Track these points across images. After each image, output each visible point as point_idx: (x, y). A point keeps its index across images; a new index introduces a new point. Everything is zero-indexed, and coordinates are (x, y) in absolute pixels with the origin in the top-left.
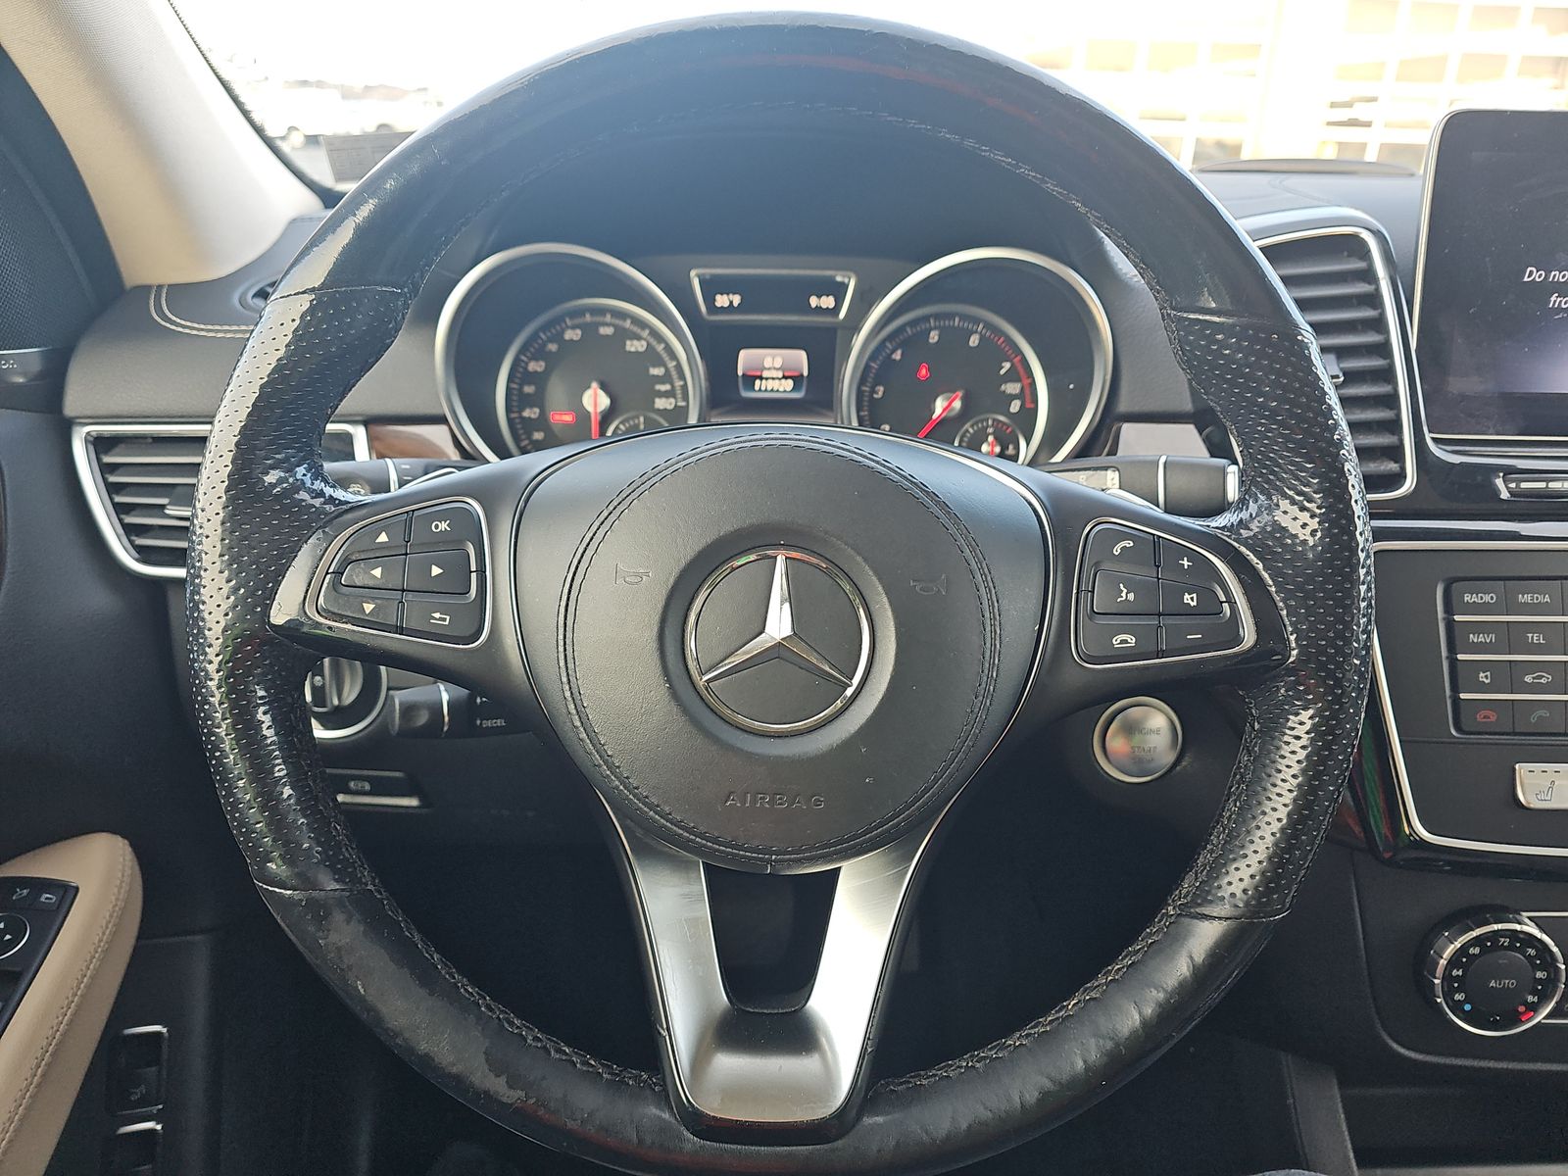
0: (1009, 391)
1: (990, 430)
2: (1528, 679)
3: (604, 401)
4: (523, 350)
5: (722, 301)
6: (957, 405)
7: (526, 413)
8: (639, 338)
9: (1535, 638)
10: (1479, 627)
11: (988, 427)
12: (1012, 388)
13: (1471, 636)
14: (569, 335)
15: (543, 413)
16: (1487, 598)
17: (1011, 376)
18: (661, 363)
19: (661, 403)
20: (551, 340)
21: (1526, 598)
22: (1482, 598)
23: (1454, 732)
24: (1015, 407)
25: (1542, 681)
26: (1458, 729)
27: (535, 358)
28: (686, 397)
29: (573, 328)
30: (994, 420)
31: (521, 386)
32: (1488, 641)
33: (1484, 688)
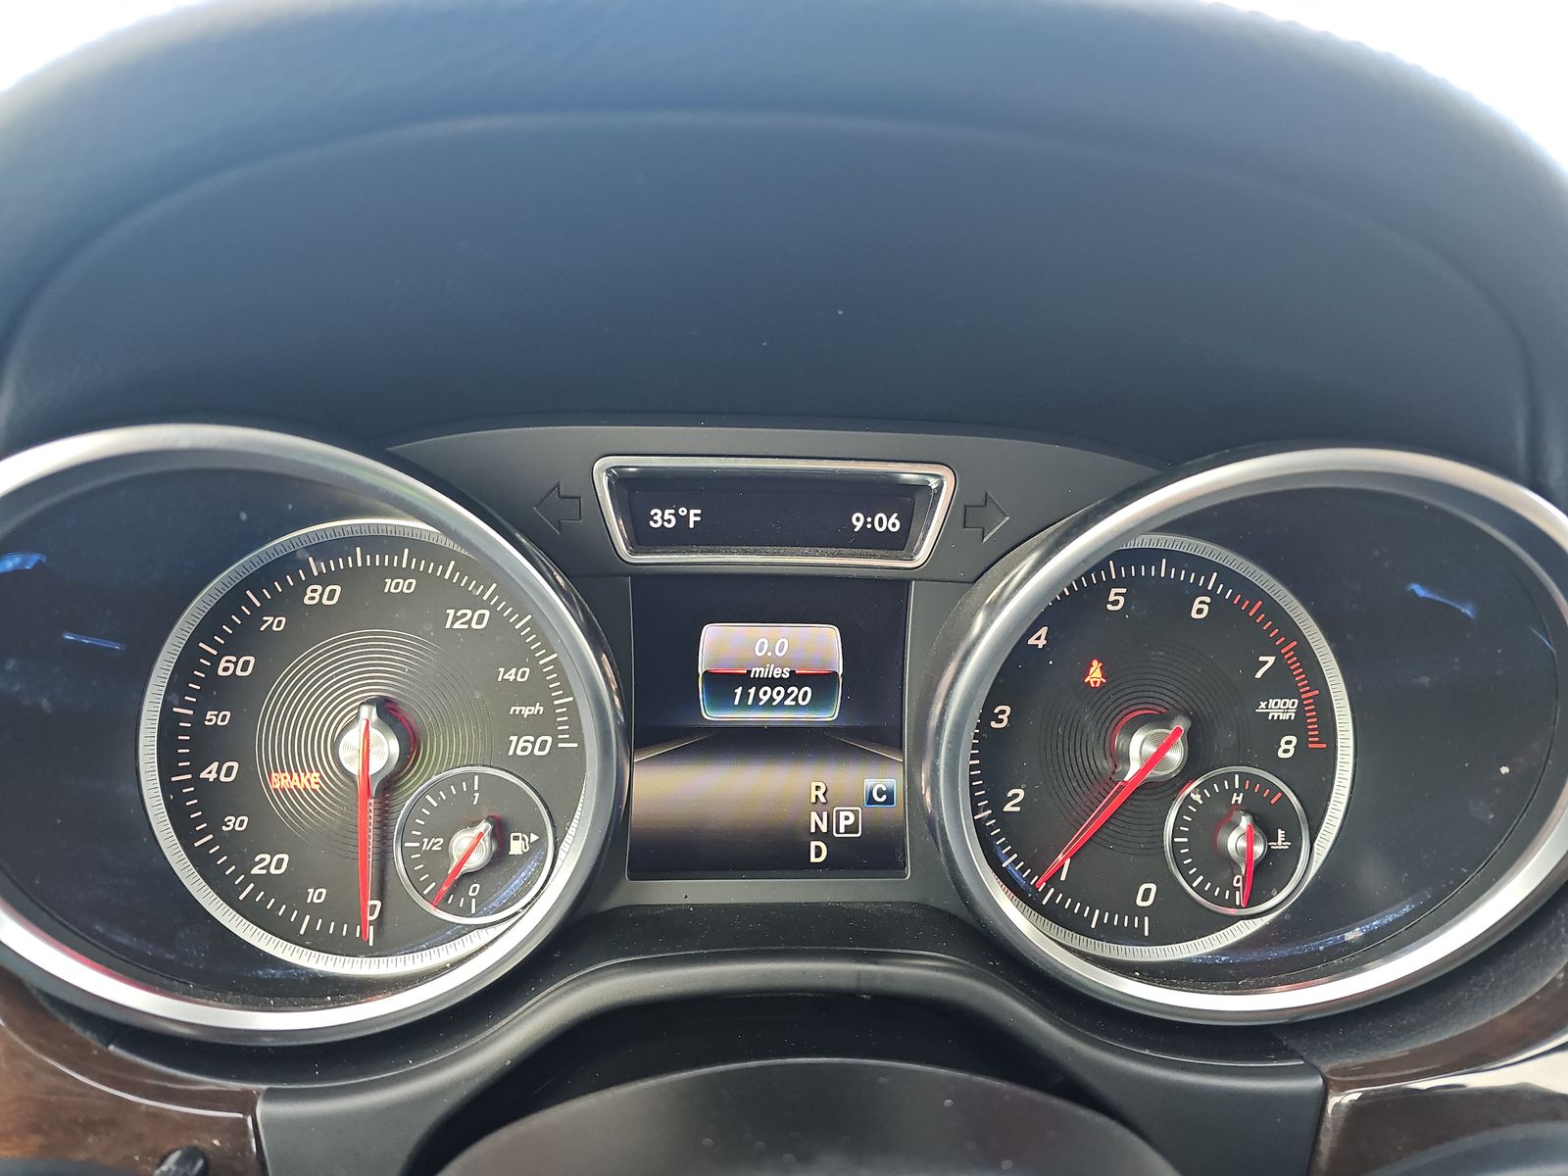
0: (1274, 714)
1: (1237, 798)
3: (386, 750)
4: (205, 630)
5: (662, 518)
6: (1176, 756)
7: (209, 774)
8: (476, 603)
11: (1233, 790)
12: (1281, 709)
14: (312, 596)
15: (248, 774)
17: (1279, 684)
18: (521, 655)
19: (520, 745)
20: (270, 608)
24: (1287, 747)
27: (234, 647)
28: (576, 734)
29: (324, 580)
30: (1243, 777)
31: (200, 711)
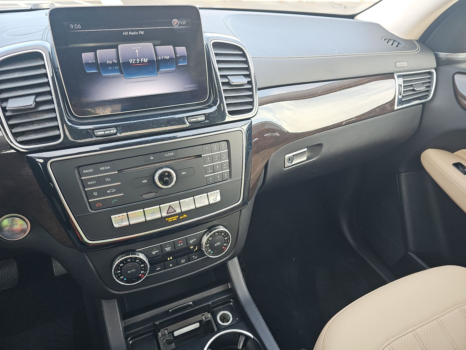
2: (108, 192)
9: (107, 179)
10: (90, 180)
13: (88, 182)
16: (90, 171)
21: (103, 168)
22: (89, 171)
23: (90, 210)
25: (113, 191)
26: (92, 210)
32: (94, 183)
33: (96, 197)
